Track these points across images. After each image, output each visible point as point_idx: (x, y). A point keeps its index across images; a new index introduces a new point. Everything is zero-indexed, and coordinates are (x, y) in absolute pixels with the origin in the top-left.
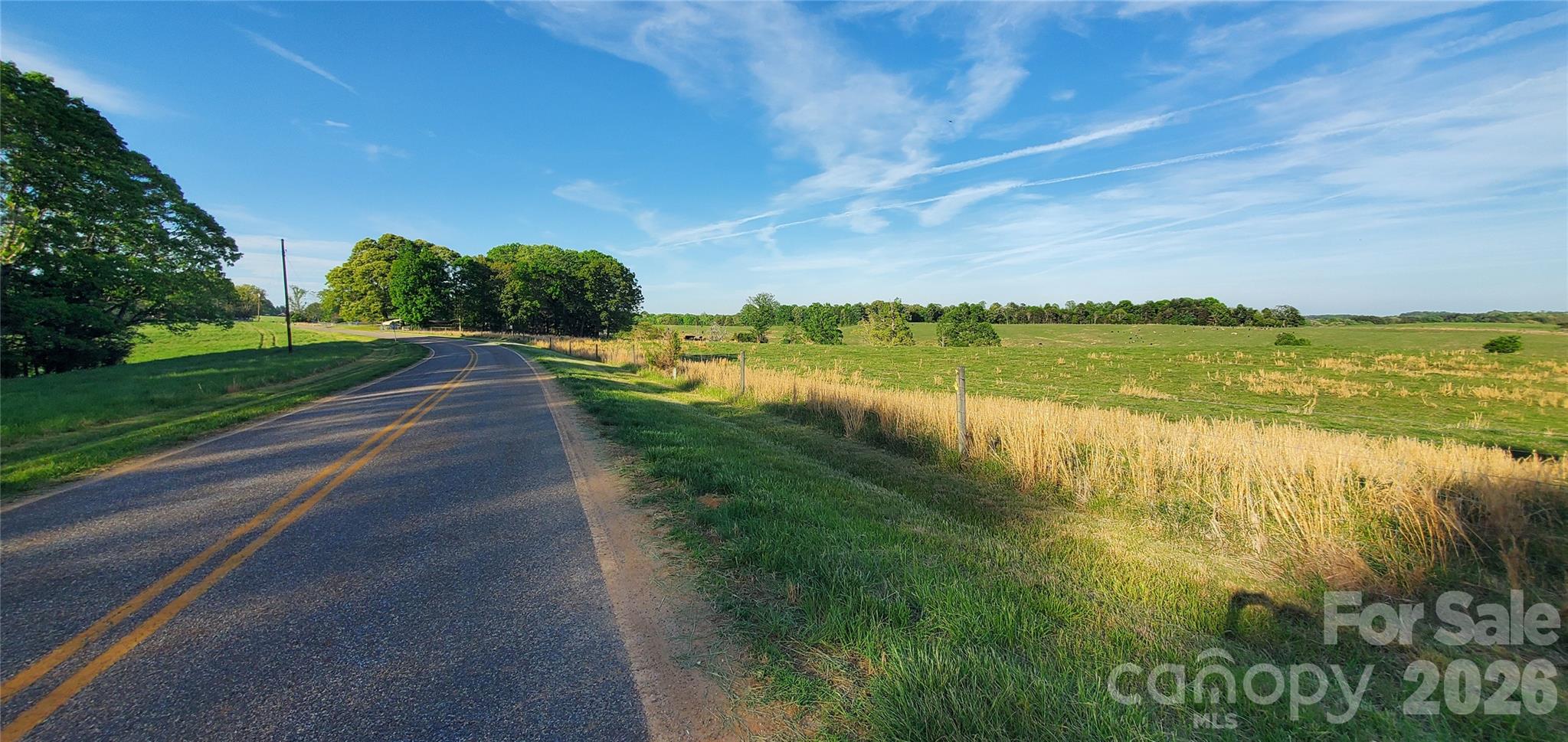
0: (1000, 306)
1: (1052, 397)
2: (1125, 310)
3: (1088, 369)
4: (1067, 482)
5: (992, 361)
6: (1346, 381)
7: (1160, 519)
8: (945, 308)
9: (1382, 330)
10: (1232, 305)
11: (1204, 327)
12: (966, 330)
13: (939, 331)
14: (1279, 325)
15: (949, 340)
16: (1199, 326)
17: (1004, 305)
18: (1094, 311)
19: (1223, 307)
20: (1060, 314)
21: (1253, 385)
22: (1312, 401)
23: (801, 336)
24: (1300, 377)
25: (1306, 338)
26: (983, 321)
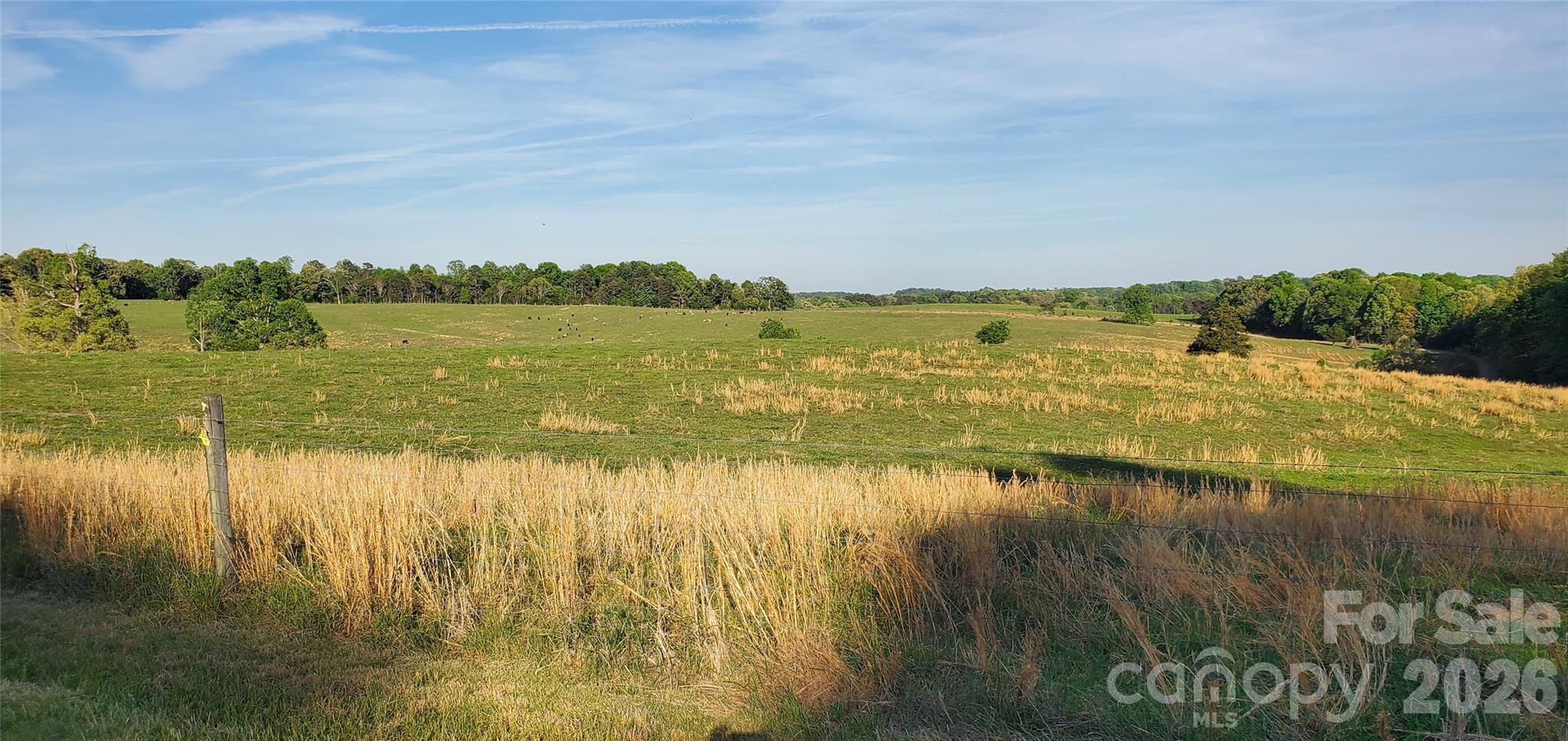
0: (322, 266)
1: (422, 444)
2: (549, 279)
3: (487, 387)
4: (431, 605)
5: (307, 378)
6: (840, 388)
7: (581, 645)
8: (206, 269)
9: (878, 315)
10: (703, 275)
11: (666, 310)
12: (252, 315)
13: (192, 317)
14: (764, 308)
15: (215, 338)
16: (660, 309)
17: (331, 264)
18: (498, 279)
19: (690, 277)
20: (438, 285)
21: (730, 402)
22: (802, 422)
24: (787, 387)
25: (794, 327)
26: (287, 297)
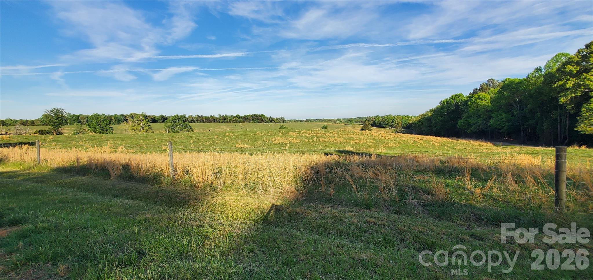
0: (192, 116)
1: (213, 151)
2: (238, 118)
3: (226, 139)
4: (215, 182)
5: (190, 138)
6: (295, 138)
7: (245, 189)
8: (168, 117)
9: (303, 124)
10: (268, 117)
12: (178, 126)
13: (165, 126)
14: (280, 123)
15: (170, 130)
16: (260, 123)
17: (194, 115)
18: (228, 118)
19: (266, 117)
20: (216, 119)
21: (274, 141)
22: (288, 145)
23: (87, 130)
24: (285, 138)
25: (286, 126)
26: (185, 122)
